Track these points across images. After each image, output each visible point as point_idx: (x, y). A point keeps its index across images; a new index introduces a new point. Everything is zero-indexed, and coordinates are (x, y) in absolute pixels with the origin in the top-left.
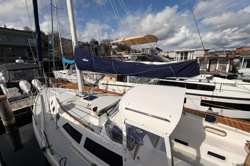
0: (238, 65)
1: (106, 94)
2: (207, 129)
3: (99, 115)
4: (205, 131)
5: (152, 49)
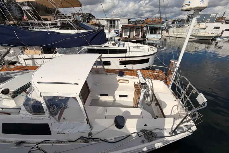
0: (146, 32)
1: (27, 71)
2: (120, 81)
3: (13, 97)
4: (119, 83)
5: (83, 15)
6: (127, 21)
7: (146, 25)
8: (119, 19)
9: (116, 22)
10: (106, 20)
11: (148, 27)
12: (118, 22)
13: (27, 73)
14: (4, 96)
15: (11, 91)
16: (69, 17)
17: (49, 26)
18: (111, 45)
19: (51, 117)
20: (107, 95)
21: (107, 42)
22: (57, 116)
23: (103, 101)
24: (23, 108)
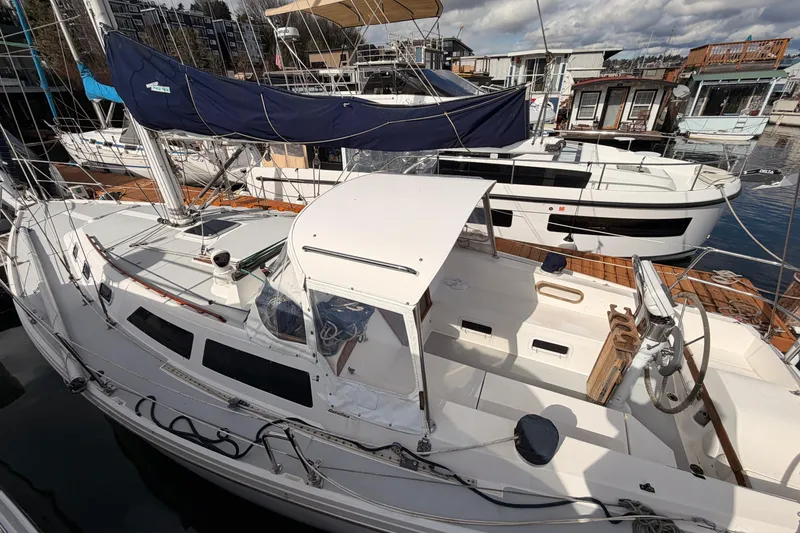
0: (682, 106)
1: (266, 212)
2: (543, 290)
3: (237, 277)
4: (538, 295)
5: (434, 46)
6: (598, 61)
7: (688, 76)
8: (566, 56)
9: (551, 67)
10: (513, 58)
11: (698, 83)
12: (561, 65)
13: (268, 216)
14: (217, 271)
15: (234, 260)
16: (390, 55)
17: (333, 84)
18: (543, 150)
19: (320, 356)
20: (487, 330)
21: (528, 138)
22: (335, 358)
23: (469, 347)
24: (255, 312)
